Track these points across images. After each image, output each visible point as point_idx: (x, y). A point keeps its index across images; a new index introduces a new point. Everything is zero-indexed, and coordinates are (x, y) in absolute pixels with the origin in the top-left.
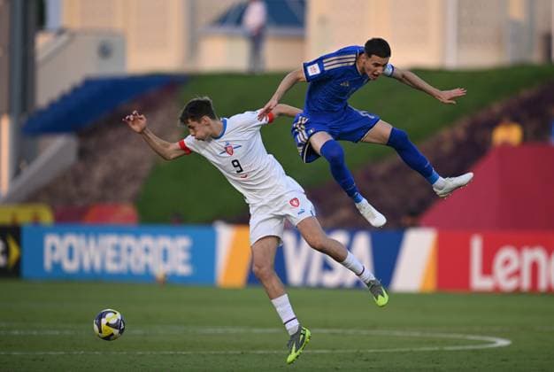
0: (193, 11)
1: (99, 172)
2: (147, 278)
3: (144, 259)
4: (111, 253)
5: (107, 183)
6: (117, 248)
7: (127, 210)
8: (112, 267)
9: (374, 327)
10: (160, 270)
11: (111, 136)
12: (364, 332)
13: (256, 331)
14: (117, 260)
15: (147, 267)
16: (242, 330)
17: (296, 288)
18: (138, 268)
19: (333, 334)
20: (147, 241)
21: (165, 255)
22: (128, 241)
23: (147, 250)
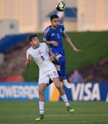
0: (40, 12)
1: (11, 65)
2: (27, 99)
3: (26, 93)
4: (15, 91)
5: (14, 69)
6: (17, 90)
7: (20, 77)
8: (15, 96)
9: (100, 113)
10: (31, 96)
11: (15, 53)
12: (97, 115)
13: (63, 115)
14: (17, 94)
15: (27, 96)
16: (58, 115)
17: (75, 101)
18: (24, 96)
19: (88, 116)
20: (27, 87)
21: (33, 92)
22: (20, 87)
23: (27, 90)
